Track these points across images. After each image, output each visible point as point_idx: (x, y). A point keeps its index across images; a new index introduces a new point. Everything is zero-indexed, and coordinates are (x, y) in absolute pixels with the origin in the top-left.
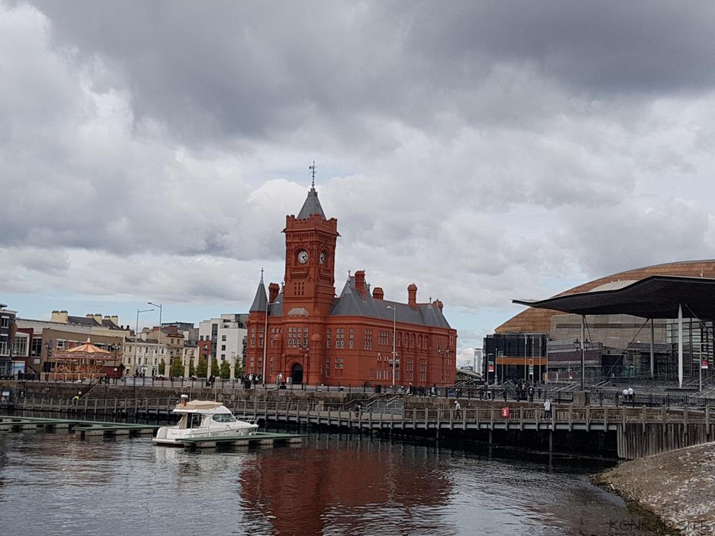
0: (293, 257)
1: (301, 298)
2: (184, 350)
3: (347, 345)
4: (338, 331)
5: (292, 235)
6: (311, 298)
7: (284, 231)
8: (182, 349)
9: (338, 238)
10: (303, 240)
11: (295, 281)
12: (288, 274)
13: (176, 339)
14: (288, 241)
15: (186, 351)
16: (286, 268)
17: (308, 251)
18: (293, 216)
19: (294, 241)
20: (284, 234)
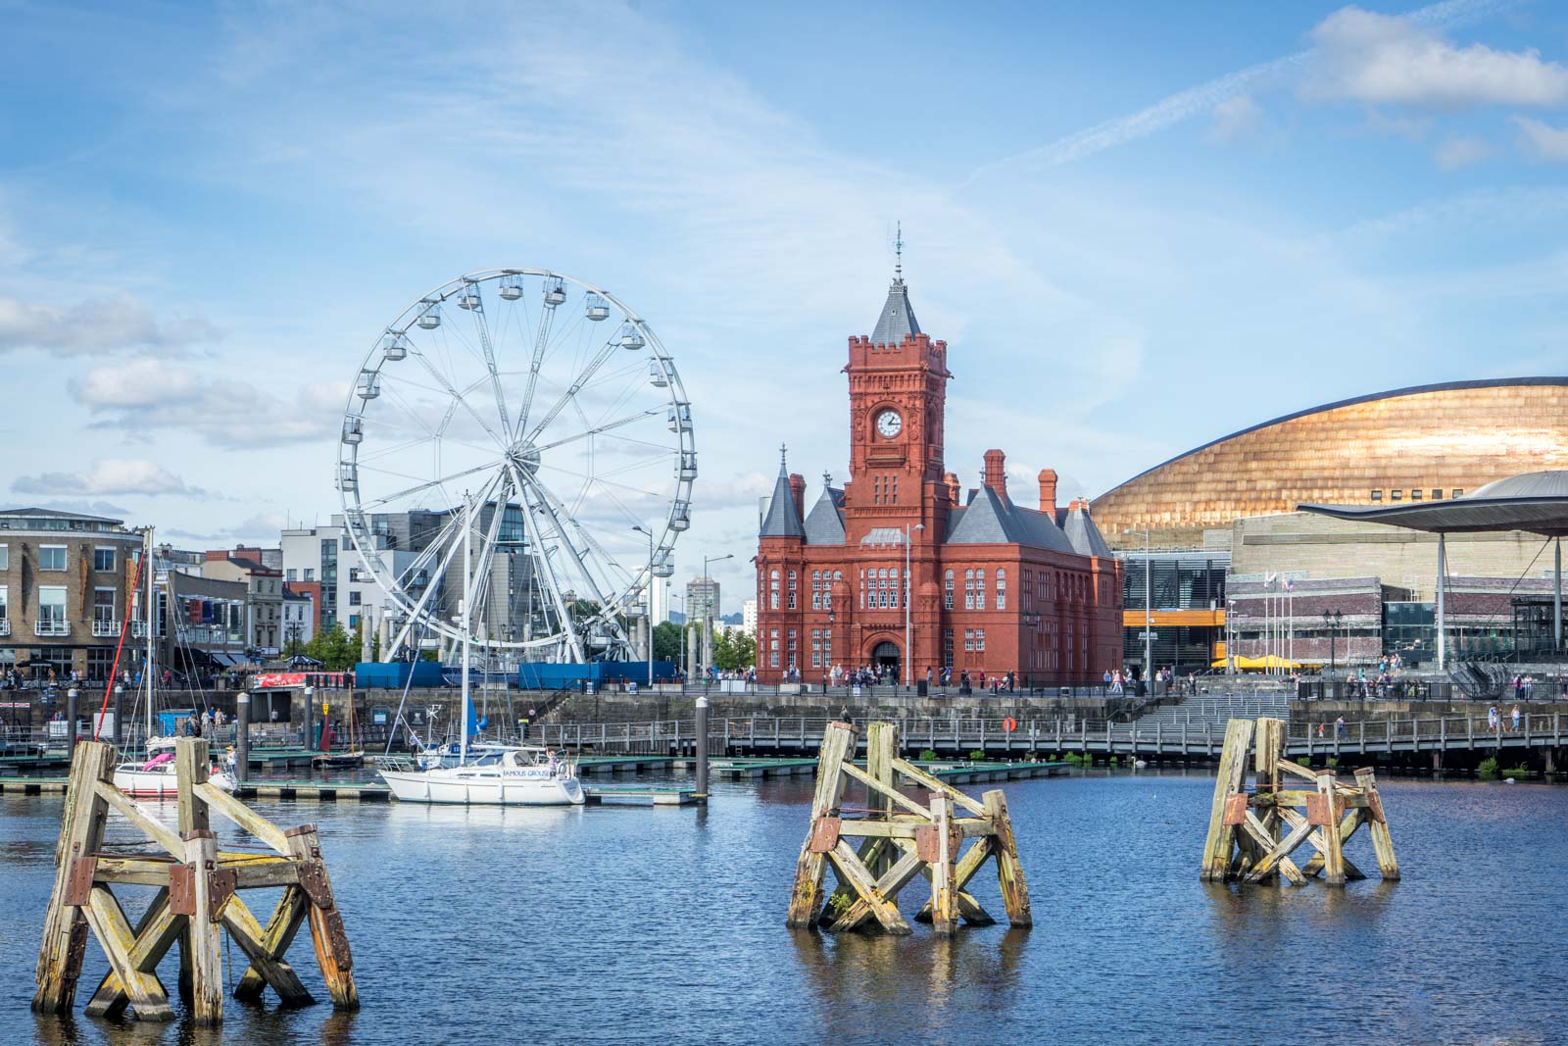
0: (869, 424)
1: (890, 509)
2: (283, 607)
3: (990, 602)
4: (970, 574)
5: (865, 377)
6: (916, 508)
7: (847, 369)
8: (280, 604)
9: (948, 380)
10: (892, 389)
11: (877, 473)
12: (860, 458)
13: (266, 581)
14: (857, 390)
15: (287, 608)
16: (853, 446)
17: (906, 414)
18: (865, 339)
19: (870, 390)
20: (846, 374)
